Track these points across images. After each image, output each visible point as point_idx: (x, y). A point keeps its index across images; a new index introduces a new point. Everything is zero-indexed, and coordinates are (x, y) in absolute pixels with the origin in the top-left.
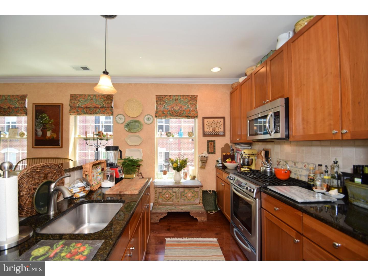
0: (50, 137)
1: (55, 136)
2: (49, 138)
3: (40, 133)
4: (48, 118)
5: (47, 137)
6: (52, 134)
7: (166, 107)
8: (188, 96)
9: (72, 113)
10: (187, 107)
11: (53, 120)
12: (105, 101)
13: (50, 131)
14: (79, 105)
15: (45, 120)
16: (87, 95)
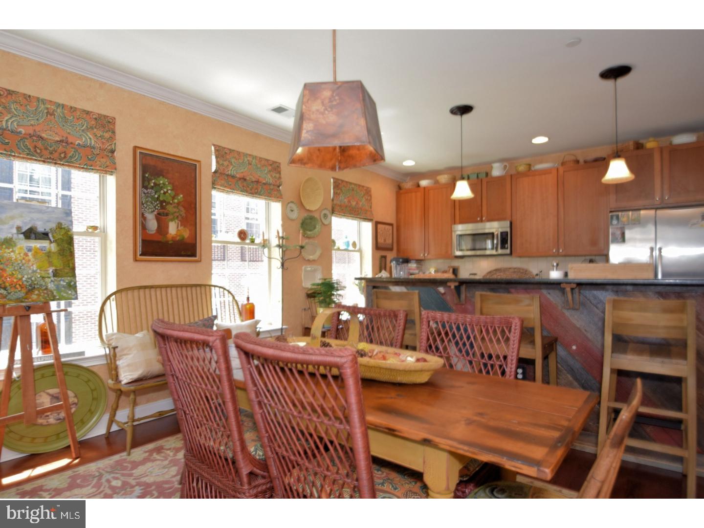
0: (175, 234)
1: (186, 234)
2: (173, 237)
3: (152, 225)
4: (171, 190)
5: (168, 236)
6: (180, 228)
7: (343, 199)
8: (363, 187)
9: (221, 186)
10: (363, 202)
11: (182, 196)
12: (270, 171)
13: (175, 222)
14: (232, 172)
15: (165, 193)
16: (242, 153)
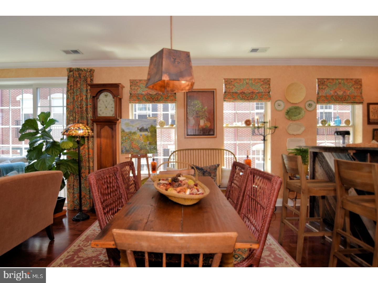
0: (204, 125)
1: (209, 125)
2: (202, 127)
3: (192, 122)
4: (201, 105)
5: (200, 126)
6: (205, 122)
7: (328, 91)
8: (352, 79)
9: (228, 99)
10: (351, 91)
11: (206, 107)
12: (262, 85)
13: (203, 120)
14: (235, 90)
15: (198, 107)
16: (242, 79)
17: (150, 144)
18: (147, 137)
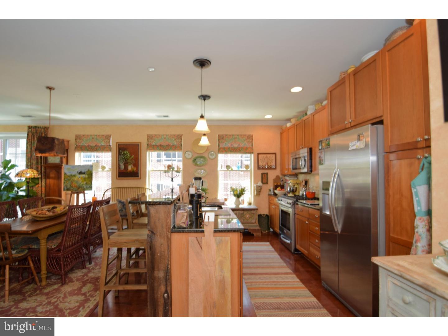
0: (131, 170)
1: (135, 169)
3: (122, 167)
4: (129, 155)
5: (128, 171)
6: (132, 167)
7: (227, 144)
8: (245, 135)
9: (150, 149)
10: (244, 144)
11: (133, 156)
12: (175, 139)
13: (131, 165)
14: (155, 143)
15: (127, 156)
16: (161, 135)
17: (86, 184)
18: (85, 178)
